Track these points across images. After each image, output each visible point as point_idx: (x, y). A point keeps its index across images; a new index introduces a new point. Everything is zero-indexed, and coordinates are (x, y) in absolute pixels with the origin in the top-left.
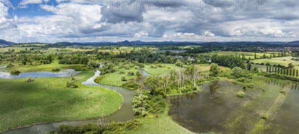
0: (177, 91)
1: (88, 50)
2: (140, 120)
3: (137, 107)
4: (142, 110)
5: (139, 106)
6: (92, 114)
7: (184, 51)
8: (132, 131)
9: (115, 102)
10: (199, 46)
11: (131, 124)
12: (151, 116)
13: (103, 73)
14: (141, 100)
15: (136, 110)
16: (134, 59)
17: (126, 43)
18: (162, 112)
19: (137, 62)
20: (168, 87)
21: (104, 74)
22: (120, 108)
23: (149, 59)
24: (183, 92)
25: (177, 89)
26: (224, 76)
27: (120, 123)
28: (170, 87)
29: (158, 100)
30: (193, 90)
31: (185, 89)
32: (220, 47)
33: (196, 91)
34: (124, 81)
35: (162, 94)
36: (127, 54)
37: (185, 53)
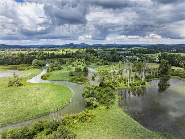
0: (125, 85)
1: (31, 52)
2: (92, 112)
3: (88, 97)
4: (93, 100)
5: (91, 96)
6: (42, 111)
7: (129, 52)
8: (85, 124)
9: (65, 95)
10: (144, 48)
11: (84, 115)
12: (102, 107)
13: (49, 70)
14: (92, 89)
15: (88, 100)
16: (80, 58)
17: (71, 46)
18: (112, 103)
19: (83, 60)
20: (116, 81)
21: (51, 71)
22: (71, 100)
23: (95, 58)
24: (131, 86)
25: (125, 83)
26: (176, 75)
27: (73, 115)
28: (117, 81)
29: (107, 91)
30: (142, 85)
31: (133, 82)
32: (168, 49)
33: (144, 86)
34: (72, 76)
35: (111, 87)
36: (73, 54)
37: (130, 53)
